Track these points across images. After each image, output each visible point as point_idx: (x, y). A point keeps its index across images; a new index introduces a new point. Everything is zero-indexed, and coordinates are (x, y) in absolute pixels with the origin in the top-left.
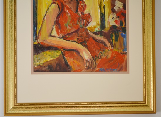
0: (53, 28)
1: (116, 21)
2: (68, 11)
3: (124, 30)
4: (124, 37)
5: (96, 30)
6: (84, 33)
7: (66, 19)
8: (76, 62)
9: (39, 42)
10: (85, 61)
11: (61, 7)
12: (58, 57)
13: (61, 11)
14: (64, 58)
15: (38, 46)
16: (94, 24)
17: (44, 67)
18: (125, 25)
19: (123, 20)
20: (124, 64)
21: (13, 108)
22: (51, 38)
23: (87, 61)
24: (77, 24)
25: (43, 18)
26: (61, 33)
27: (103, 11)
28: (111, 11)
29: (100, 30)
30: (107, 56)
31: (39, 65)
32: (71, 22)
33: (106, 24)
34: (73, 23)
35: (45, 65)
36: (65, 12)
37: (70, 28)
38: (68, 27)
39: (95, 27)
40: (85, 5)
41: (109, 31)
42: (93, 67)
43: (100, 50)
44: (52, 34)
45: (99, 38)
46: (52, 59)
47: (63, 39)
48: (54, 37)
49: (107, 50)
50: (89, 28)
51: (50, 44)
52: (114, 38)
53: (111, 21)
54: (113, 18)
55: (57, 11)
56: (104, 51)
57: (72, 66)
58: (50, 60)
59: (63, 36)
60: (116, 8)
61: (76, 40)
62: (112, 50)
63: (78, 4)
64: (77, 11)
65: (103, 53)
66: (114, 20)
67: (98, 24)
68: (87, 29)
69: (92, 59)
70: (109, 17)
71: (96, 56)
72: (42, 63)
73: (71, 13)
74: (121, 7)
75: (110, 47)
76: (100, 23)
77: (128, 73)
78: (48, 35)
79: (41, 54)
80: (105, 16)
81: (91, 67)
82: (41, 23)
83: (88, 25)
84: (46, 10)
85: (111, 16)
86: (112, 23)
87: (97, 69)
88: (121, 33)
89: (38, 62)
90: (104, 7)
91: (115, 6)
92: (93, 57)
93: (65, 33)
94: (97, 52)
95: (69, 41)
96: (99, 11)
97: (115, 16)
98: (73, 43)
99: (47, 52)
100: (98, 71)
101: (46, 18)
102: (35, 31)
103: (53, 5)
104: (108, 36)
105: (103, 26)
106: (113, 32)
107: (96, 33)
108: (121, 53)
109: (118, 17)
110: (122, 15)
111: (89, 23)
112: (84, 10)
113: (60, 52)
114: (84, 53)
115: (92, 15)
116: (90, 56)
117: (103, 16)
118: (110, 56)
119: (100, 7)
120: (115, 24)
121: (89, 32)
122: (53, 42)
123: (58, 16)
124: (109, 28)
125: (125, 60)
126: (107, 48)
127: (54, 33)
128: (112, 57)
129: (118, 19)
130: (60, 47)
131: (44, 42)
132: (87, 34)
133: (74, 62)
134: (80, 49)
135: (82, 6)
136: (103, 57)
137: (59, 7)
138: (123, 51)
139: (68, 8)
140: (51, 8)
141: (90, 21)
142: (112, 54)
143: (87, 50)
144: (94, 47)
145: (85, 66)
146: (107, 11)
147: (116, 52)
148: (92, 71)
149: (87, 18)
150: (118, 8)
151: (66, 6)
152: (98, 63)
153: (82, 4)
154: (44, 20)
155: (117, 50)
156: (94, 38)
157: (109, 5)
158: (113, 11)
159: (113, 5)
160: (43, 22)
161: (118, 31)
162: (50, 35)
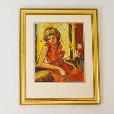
0: (45, 59)
1: (78, 55)
2: (53, 49)
3: (83, 59)
4: (83, 63)
5: (68, 59)
6: (61, 61)
7: (52, 54)
8: (57, 77)
9: (38, 66)
10: (62, 76)
11: (49, 47)
12: (48, 74)
13: (49, 50)
14: (51, 74)
15: (37, 68)
16: (67, 56)
17: (40, 79)
18: (83, 57)
19: (82, 54)
20: (83, 77)
21: (24, 101)
22: (44, 64)
23: (63, 76)
24: (58, 56)
25: (40, 53)
26: (49, 61)
27: (71, 49)
28: (75, 49)
29: (70, 59)
30: (74, 73)
31: (38, 78)
32: (54, 55)
33: (73, 56)
34: (56, 56)
35: (41, 78)
36: (51, 50)
37: (54, 58)
38: (53, 58)
39: (67, 58)
40: (62, 46)
41: (75, 60)
42: (66, 79)
43: (70, 70)
44: (45, 62)
45: (69, 63)
46: (44, 75)
47: (50, 64)
48: (46, 63)
49: (74, 70)
50: (64, 58)
51: (43, 67)
52: (77, 64)
53: (76, 54)
54: (77, 53)
55: (47, 49)
56: (72, 71)
57: (55, 79)
58: (43, 75)
59: (50, 63)
60: (78, 48)
61: (57, 65)
62: (76, 70)
63: (58, 46)
64: (58, 49)
65: (72, 72)
66: (77, 54)
67: (69, 56)
68: (63, 59)
69: (66, 75)
70: (74, 52)
71: (68, 73)
72: (39, 77)
73: (54, 51)
74: (81, 47)
75: (76, 68)
76: (70, 55)
77: (85, 82)
78: (43, 62)
79: (39, 72)
80: (72, 52)
81: (65, 79)
82: (39, 56)
83: (63, 57)
84: (41, 49)
85: (76, 52)
86: (76, 55)
87: (69, 80)
88: (81, 61)
89: (37, 77)
90: (72, 47)
91: (78, 46)
92: (66, 74)
93: (51, 61)
94: (68, 71)
95: (53, 65)
96: (69, 49)
97: (78, 52)
98: (56, 66)
99: (42, 71)
100: (69, 81)
101: (41, 53)
102: (36, 60)
103: (45, 46)
104: (74, 63)
105: (71, 57)
106: (77, 60)
107: (68, 61)
108: (81, 72)
109: (79, 52)
110: (82, 51)
111: (64, 55)
112: (61, 49)
113: (49, 71)
114: (62, 72)
115: (65, 52)
116: (65, 73)
117: (71, 52)
118: (75, 73)
119: (70, 47)
120: (78, 56)
121: (64, 60)
122: (45, 66)
123: (48, 52)
124: (75, 58)
125: (83, 75)
126: (74, 69)
127: (46, 61)
128: (77, 74)
129: (79, 54)
130: (49, 68)
131: (41, 66)
132: (63, 61)
133: (56, 77)
134: (59, 70)
135: (60, 47)
136: (72, 74)
137: (48, 47)
138: (82, 70)
139: (53, 48)
140: (44, 48)
141: (64, 54)
142: (76, 72)
143: (63, 70)
144: (67, 68)
145: (62, 79)
146: (74, 49)
147: (78, 71)
148: (66, 81)
149: (63, 53)
150: (79, 48)
151: (52, 47)
152: (69, 77)
153: (60, 46)
154: (40, 54)
155: (79, 70)
156: (67, 64)
157: (74, 46)
158: (77, 49)
159: (77, 46)
160: (40, 55)
161: (79, 60)
162: (44, 62)
